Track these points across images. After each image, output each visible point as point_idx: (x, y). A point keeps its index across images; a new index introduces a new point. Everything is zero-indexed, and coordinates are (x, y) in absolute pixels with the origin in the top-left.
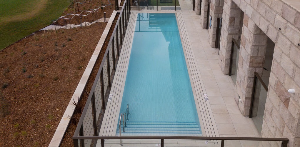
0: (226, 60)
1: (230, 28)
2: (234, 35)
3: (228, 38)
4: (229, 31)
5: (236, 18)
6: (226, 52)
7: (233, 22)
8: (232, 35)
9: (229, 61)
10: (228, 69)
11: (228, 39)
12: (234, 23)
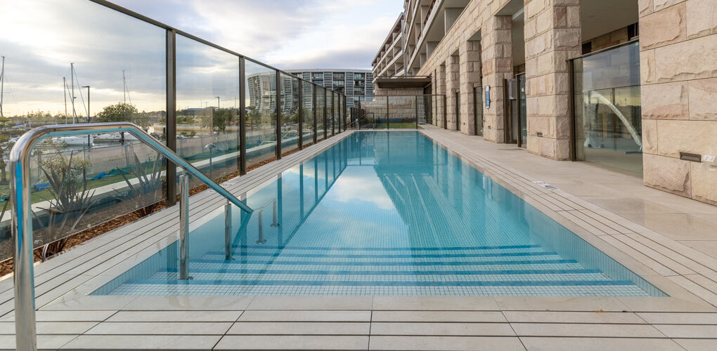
0: (558, 118)
1: (558, 34)
2: (569, 52)
3: (555, 58)
4: (555, 41)
5: (569, 8)
6: (556, 97)
7: (564, 18)
8: (564, 53)
9: (567, 121)
10: (566, 144)
11: (557, 63)
12: (566, 18)
